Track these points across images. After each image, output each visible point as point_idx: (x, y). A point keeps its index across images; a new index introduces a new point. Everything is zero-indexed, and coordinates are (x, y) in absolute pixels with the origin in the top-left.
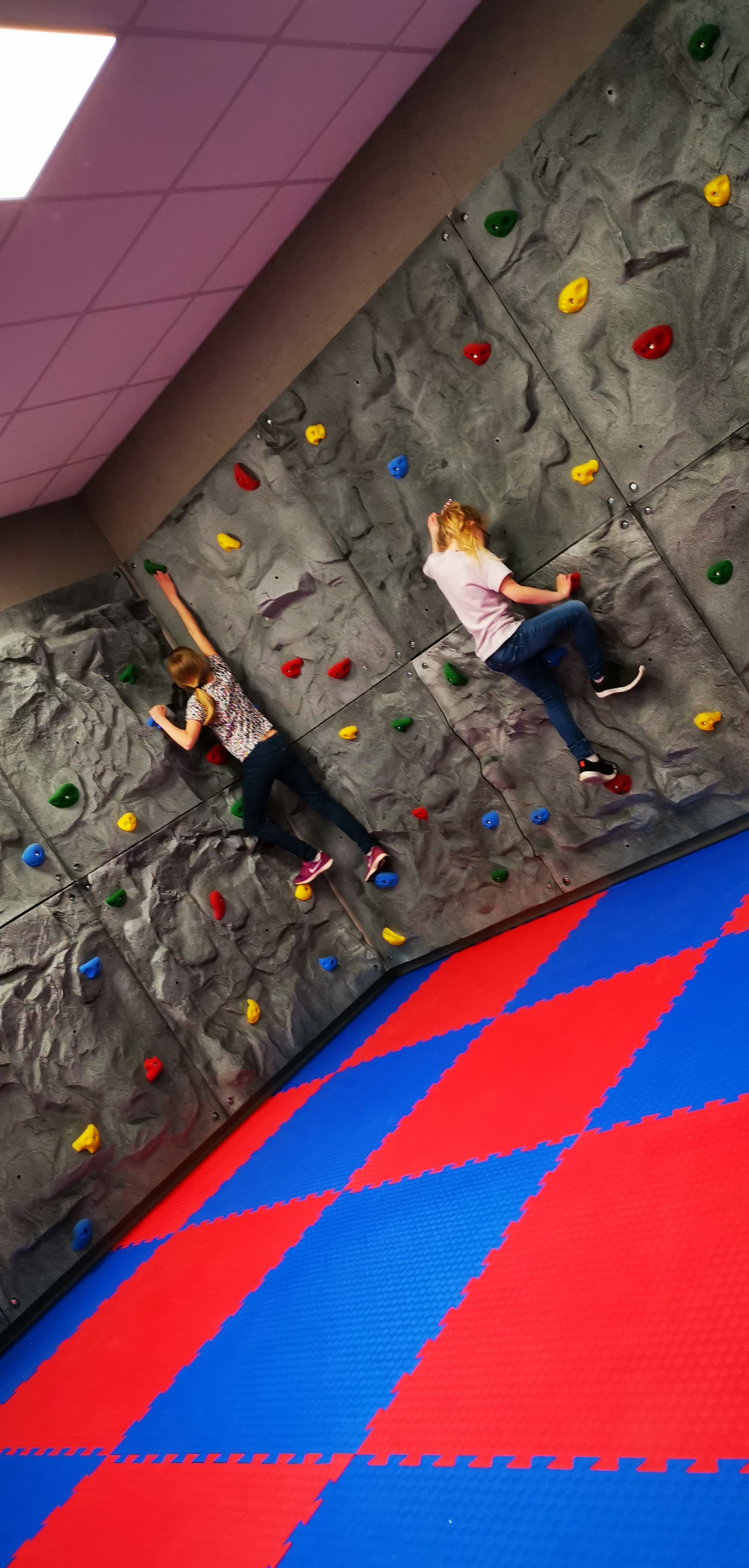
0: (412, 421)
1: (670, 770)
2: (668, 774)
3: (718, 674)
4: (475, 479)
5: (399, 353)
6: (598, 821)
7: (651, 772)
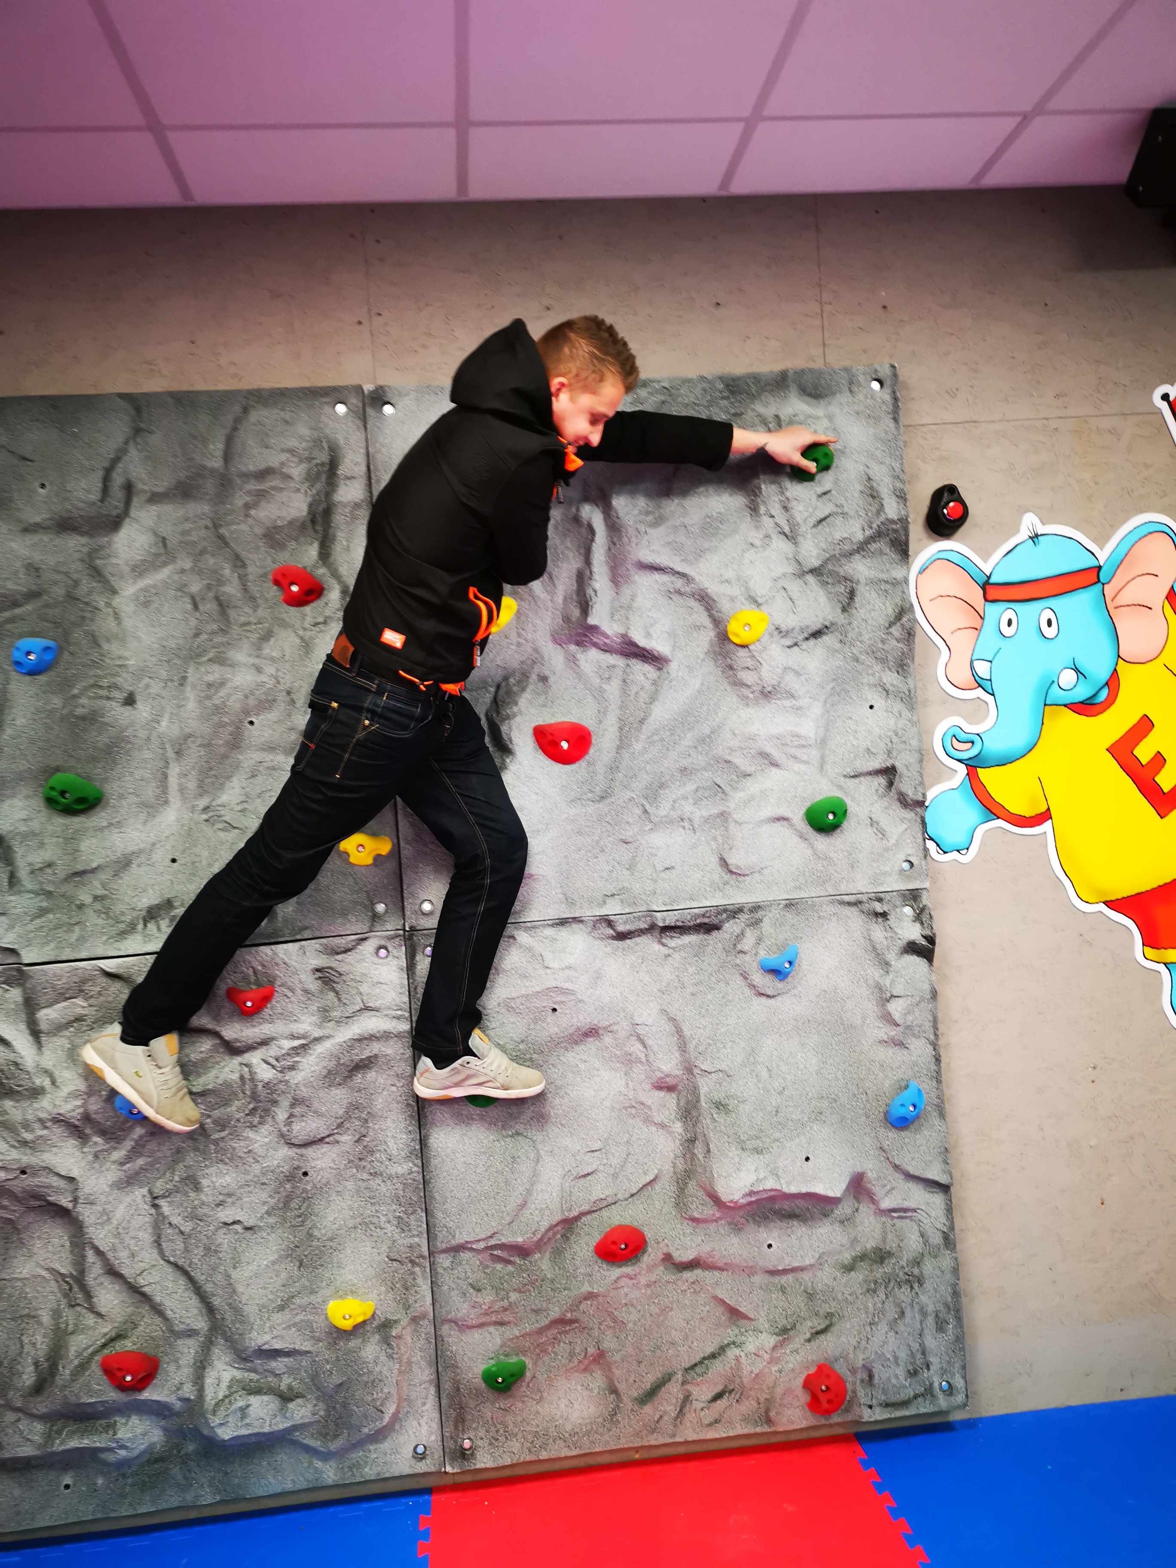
0: (109, 605)
1: (239, 1375)
2: (233, 1380)
3: (403, 1241)
4: (170, 754)
5: (155, 498)
6: (39, 1427)
7: (201, 1367)
